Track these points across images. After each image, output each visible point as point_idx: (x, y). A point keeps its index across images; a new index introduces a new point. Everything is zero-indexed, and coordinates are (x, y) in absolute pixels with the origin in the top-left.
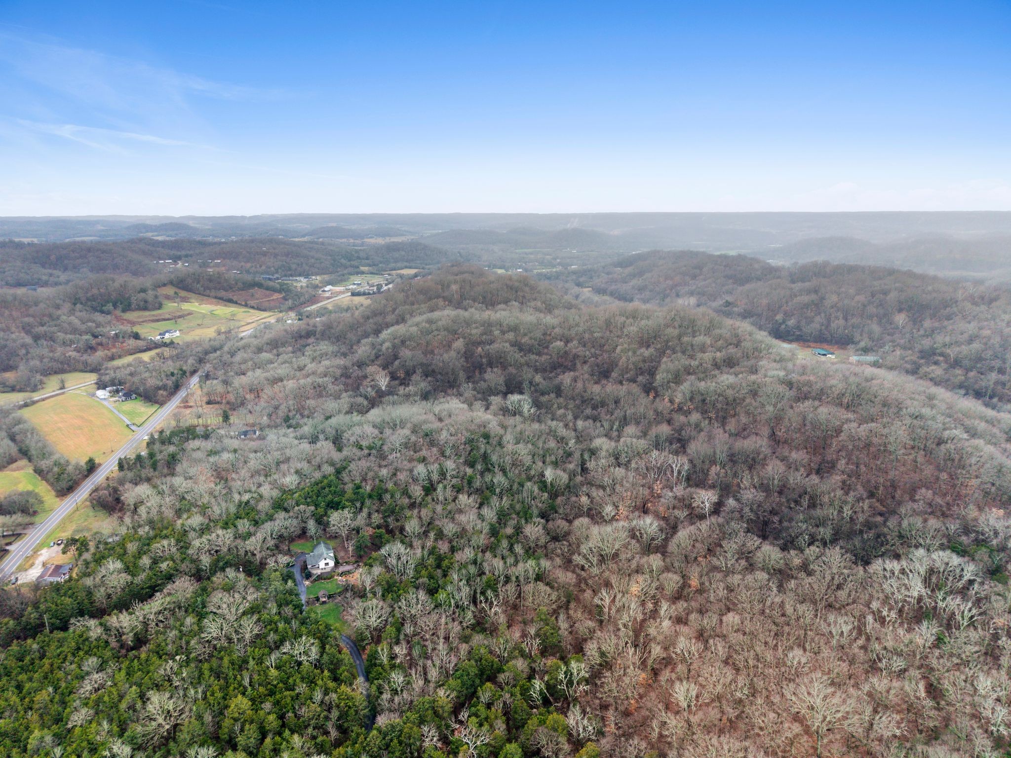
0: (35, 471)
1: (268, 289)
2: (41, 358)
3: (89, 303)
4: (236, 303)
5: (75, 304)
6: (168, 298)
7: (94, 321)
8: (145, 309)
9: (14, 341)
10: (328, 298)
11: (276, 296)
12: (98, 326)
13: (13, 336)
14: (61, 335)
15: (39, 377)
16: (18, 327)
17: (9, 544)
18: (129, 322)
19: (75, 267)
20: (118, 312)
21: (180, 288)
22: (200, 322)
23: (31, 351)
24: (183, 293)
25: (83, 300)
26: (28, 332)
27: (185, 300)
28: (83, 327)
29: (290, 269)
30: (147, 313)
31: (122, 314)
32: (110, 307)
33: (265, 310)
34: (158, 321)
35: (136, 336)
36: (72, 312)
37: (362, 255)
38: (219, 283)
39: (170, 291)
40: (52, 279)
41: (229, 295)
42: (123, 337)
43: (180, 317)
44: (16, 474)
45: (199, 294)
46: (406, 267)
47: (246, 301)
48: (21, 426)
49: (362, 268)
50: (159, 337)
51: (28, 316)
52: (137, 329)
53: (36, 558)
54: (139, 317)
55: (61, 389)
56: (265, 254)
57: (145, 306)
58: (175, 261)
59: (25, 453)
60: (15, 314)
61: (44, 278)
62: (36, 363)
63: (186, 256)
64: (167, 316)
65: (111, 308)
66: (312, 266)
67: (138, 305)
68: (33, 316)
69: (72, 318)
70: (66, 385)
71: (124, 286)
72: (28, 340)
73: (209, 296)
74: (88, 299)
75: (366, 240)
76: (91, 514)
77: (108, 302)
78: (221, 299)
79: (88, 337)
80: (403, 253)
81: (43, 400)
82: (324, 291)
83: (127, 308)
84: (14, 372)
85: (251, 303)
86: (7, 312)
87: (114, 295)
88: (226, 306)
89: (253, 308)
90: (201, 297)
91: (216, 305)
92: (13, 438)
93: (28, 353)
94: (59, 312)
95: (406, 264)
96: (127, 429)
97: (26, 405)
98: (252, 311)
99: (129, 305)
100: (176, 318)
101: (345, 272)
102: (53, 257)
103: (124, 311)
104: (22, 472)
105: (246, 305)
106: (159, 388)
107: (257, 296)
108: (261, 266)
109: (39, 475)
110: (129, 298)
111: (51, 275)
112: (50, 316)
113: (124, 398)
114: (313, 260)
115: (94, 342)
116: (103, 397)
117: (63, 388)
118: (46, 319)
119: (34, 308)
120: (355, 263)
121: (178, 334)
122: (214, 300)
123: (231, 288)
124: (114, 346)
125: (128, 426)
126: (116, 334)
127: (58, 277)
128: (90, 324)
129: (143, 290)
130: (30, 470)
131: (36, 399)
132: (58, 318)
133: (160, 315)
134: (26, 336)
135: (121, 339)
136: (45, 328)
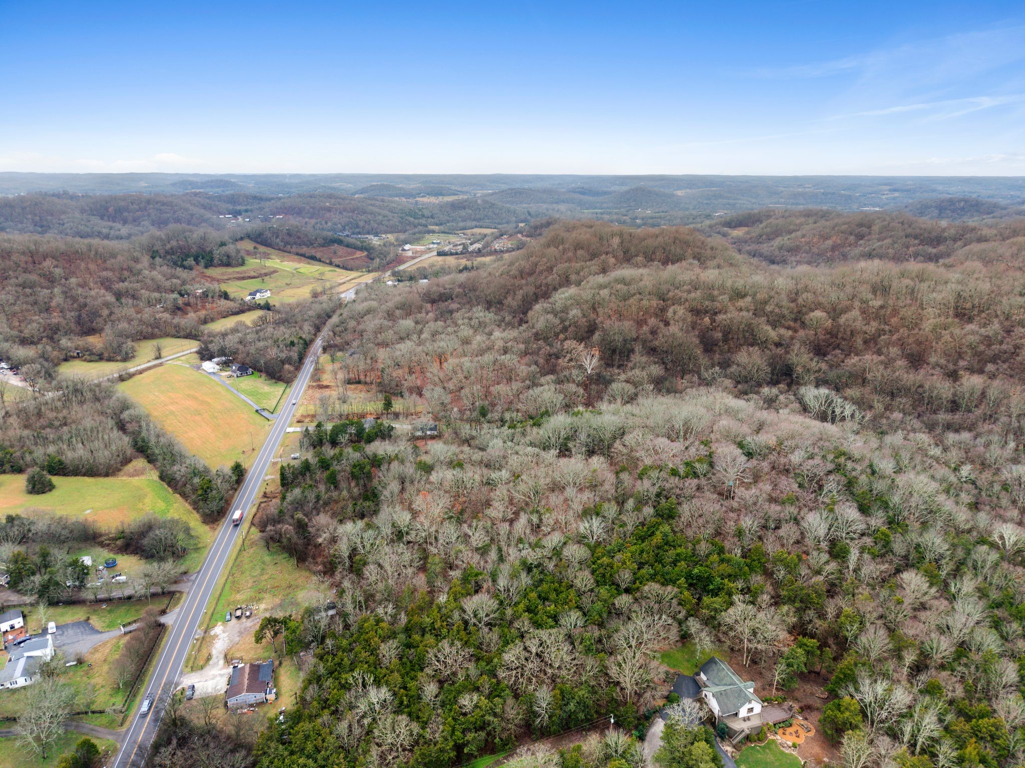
0: (162, 478)
1: (348, 246)
2: (130, 321)
3: (168, 257)
4: (320, 260)
5: (153, 258)
6: (248, 253)
7: (178, 278)
8: (228, 265)
9: (95, 298)
10: (413, 258)
11: (359, 254)
12: (184, 283)
13: (93, 293)
14: (145, 293)
15: (130, 343)
16: (96, 283)
17: (163, 612)
18: (213, 279)
19: (134, 221)
20: (200, 268)
21: (258, 243)
22: (288, 281)
23: (116, 310)
24: (262, 249)
25: (162, 252)
26: (108, 289)
27: (266, 256)
28: (168, 284)
29: (358, 227)
30: (230, 270)
31: (205, 270)
32: (190, 261)
33: (351, 270)
34: (243, 278)
35: (225, 296)
36: (152, 267)
37: (426, 213)
38: (299, 238)
39: (248, 245)
40: (112, 232)
41: (311, 252)
42: (213, 297)
43: (266, 275)
44: (135, 481)
45: (279, 250)
46: (476, 227)
47: (330, 259)
48: (131, 411)
49: (431, 227)
50: (249, 298)
51: (106, 269)
52: (224, 287)
53: (211, 643)
54: (223, 274)
55: (157, 358)
56: (329, 210)
57: (227, 262)
58: (235, 216)
59: (142, 449)
60: (92, 266)
61: (105, 231)
62: (123, 325)
63: (246, 211)
64: (253, 274)
65: (193, 263)
66: (381, 223)
67: (221, 260)
68: (112, 270)
69: (154, 273)
70: (163, 354)
71: (204, 238)
72: (110, 298)
73: (290, 252)
74: (167, 253)
75: (418, 199)
76: (267, 558)
77: (189, 257)
78: (303, 255)
79: (175, 295)
80: (470, 211)
81: (141, 372)
82: (404, 250)
83: (209, 264)
84: (98, 335)
85: (336, 261)
86: (83, 265)
87: (194, 249)
88: (309, 263)
89: (338, 266)
90: (282, 253)
91: (300, 262)
92: (122, 427)
93: (111, 314)
94: (139, 266)
95: (474, 223)
96: (257, 416)
97: (122, 379)
98: (337, 269)
99: (212, 260)
100: (264, 275)
101: (417, 230)
102: (111, 209)
103: (206, 267)
104: (143, 477)
105: (331, 264)
106: (283, 362)
107: (339, 253)
108: (326, 223)
109: (169, 485)
110: (211, 252)
111: (111, 228)
112: (130, 269)
113: (239, 373)
114: (380, 217)
115: (180, 301)
116: (211, 371)
117: (159, 357)
118: (126, 273)
119: (113, 261)
120: (423, 221)
121: (268, 294)
122: (296, 257)
123: (312, 244)
124: (204, 307)
125: (257, 411)
126: (203, 293)
127: (119, 230)
128: (174, 281)
129: (223, 244)
130: (154, 475)
131: (132, 370)
132: (139, 272)
133: (245, 272)
134: (107, 294)
135: (210, 299)
136: (126, 284)
